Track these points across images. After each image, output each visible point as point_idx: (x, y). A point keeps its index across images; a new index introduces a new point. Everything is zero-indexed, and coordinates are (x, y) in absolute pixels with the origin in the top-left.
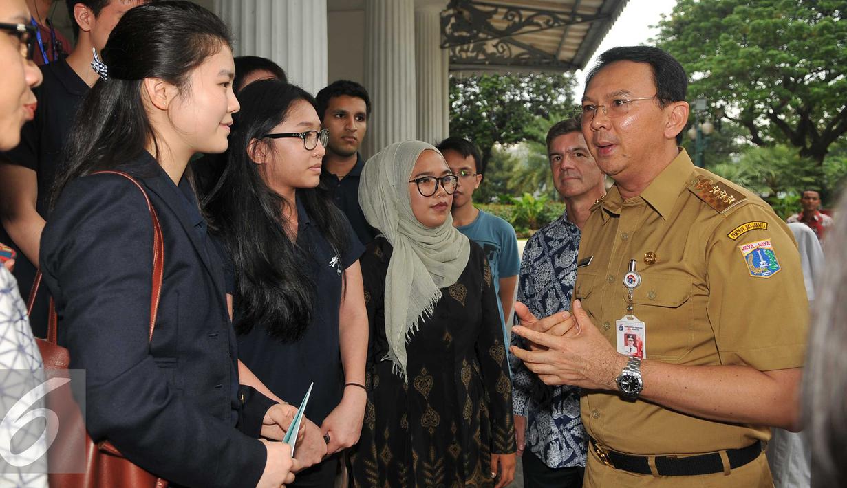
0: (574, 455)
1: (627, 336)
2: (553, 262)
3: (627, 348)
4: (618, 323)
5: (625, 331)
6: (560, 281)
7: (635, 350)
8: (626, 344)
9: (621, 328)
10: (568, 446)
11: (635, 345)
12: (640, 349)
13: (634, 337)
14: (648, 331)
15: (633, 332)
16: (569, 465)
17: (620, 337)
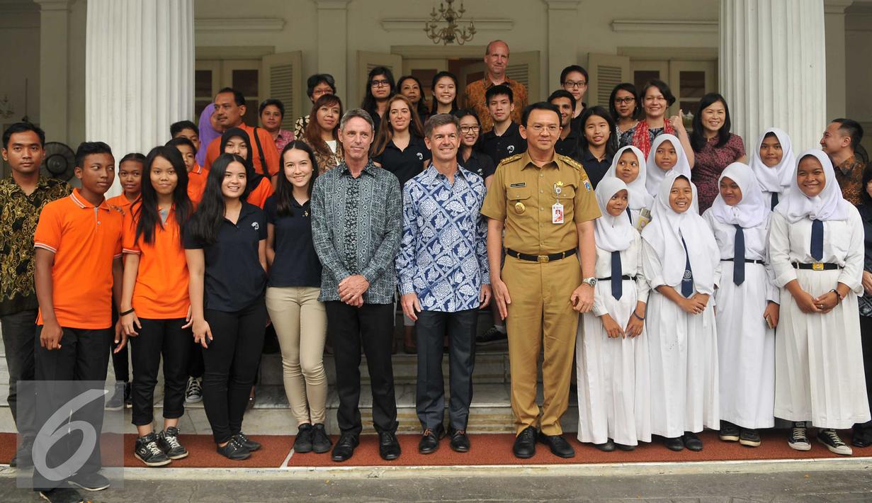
0: (461, 304)
1: (557, 211)
2: (435, 198)
3: (557, 215)
4: (553, 206)
6: (444, 208)
9: (554, 208)
10: (459, 299)
12: (562, 215)
15: (560, 209)
16: (460, 310)
17: (554, 211)
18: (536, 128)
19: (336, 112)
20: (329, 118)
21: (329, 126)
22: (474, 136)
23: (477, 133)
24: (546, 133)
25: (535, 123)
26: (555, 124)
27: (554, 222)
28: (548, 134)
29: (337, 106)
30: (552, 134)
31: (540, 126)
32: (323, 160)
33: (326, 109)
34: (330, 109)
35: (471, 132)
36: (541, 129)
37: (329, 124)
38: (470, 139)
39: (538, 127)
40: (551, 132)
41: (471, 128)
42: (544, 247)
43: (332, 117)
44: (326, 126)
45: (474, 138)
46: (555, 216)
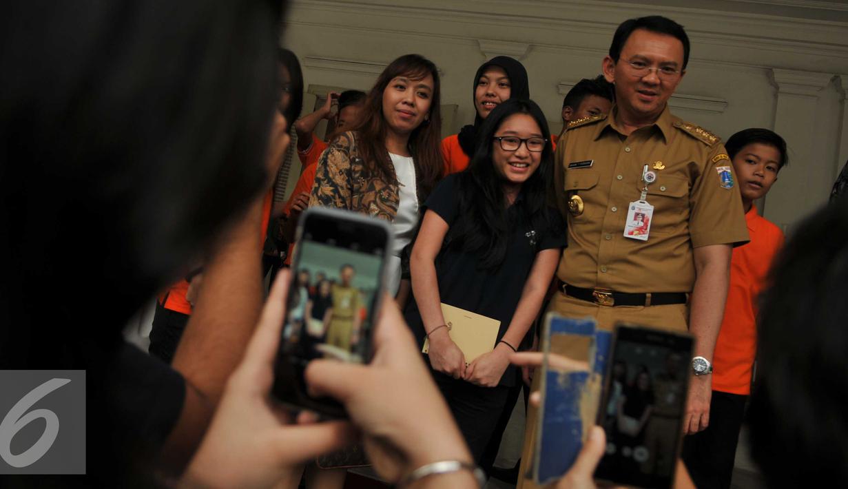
1: (637, 215)
3: (636, 222)
4: (632, 204)
5: (636, 210)
7: (641, 224)
8: (635, 219)
9: (633, 208)
11: (642, 221)
12: (646, 224)
13: (643, 215)
14: (655, 213)
15: (643, 212)
17: (631, 214)
18: (637, 66)
19: (423, 95)
20: (405, 107)
21: (404, 124)
22: (529, 161)
23: (537, 155)
24: (652, 78)
25: (636, 57)
26: (675, 64)
27: (626, 235)
28: (658, 81)
29: (427, 82)
30: (665, 83)
31: (645, 62)
32: (372, 188)
33: (402, 88)
34: (410, 90)
35: (522, 151)
36: (646, 70)
37: (404, 119)
38: (519, 167)
39: (639, 64)
40: (664, 77)
41: (525, 141)
42: (605, 276)
43: (412, 105)
44: (397, 122)
45: (528, 165)
46: (631, 225)
